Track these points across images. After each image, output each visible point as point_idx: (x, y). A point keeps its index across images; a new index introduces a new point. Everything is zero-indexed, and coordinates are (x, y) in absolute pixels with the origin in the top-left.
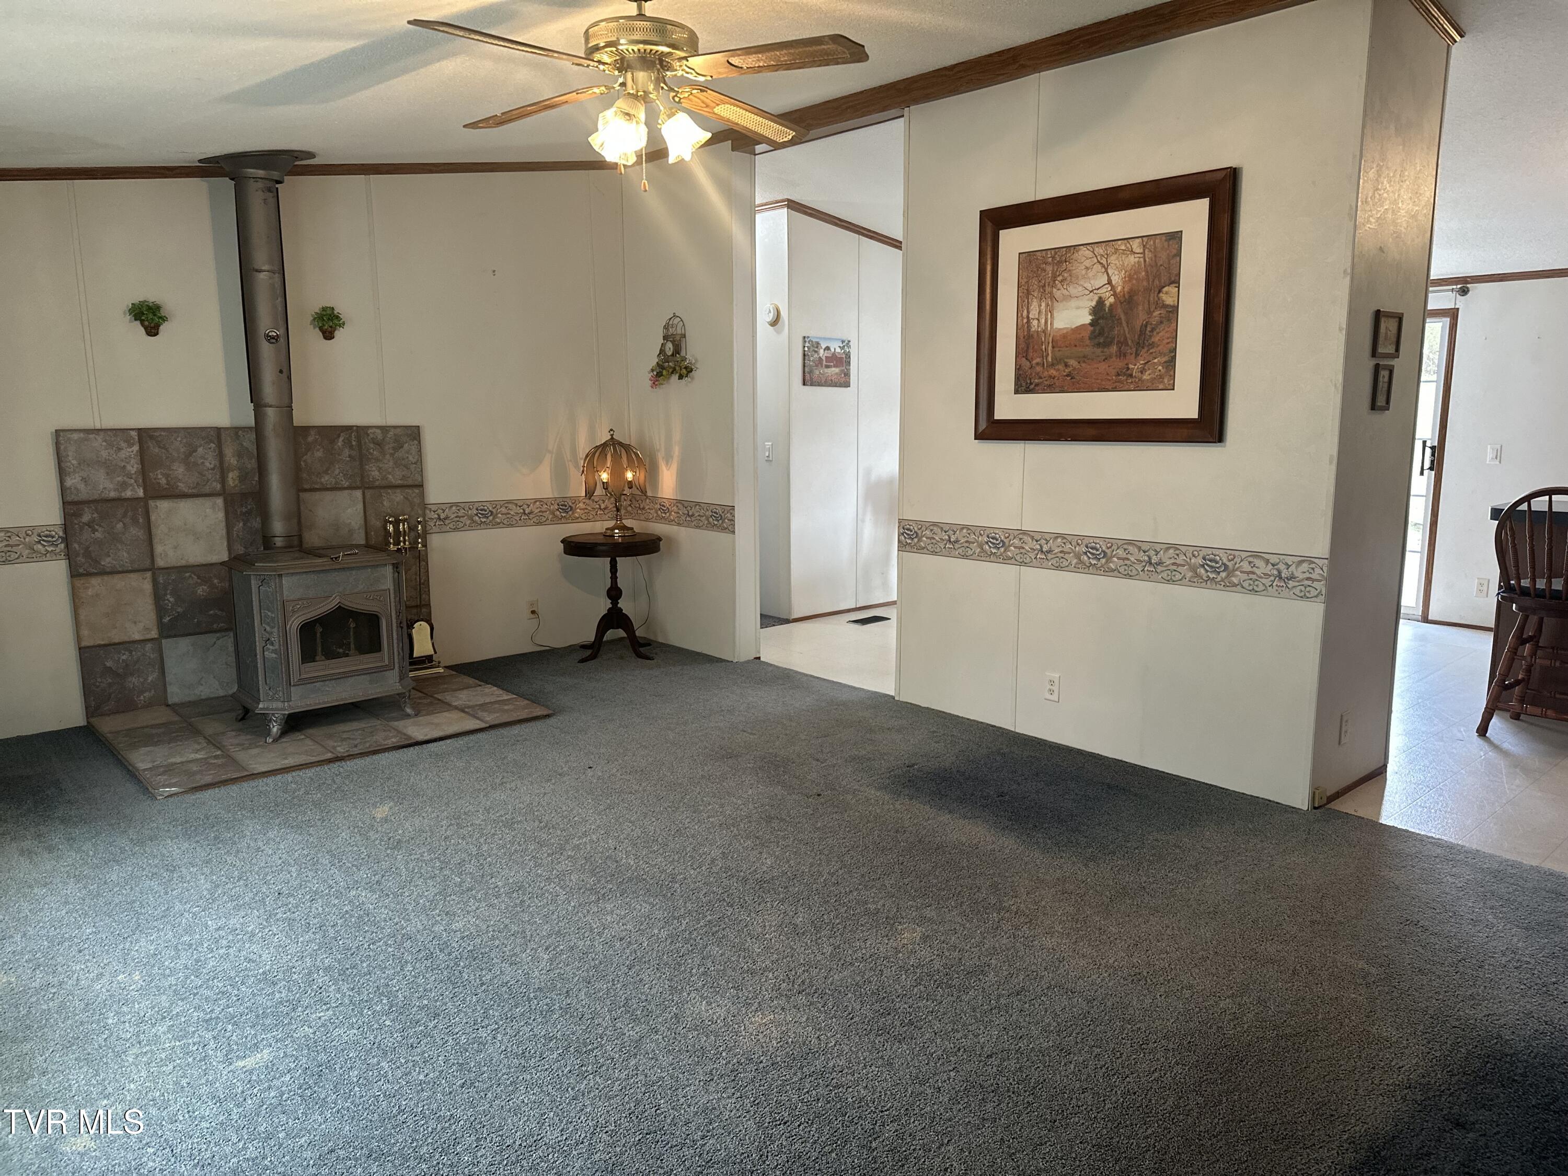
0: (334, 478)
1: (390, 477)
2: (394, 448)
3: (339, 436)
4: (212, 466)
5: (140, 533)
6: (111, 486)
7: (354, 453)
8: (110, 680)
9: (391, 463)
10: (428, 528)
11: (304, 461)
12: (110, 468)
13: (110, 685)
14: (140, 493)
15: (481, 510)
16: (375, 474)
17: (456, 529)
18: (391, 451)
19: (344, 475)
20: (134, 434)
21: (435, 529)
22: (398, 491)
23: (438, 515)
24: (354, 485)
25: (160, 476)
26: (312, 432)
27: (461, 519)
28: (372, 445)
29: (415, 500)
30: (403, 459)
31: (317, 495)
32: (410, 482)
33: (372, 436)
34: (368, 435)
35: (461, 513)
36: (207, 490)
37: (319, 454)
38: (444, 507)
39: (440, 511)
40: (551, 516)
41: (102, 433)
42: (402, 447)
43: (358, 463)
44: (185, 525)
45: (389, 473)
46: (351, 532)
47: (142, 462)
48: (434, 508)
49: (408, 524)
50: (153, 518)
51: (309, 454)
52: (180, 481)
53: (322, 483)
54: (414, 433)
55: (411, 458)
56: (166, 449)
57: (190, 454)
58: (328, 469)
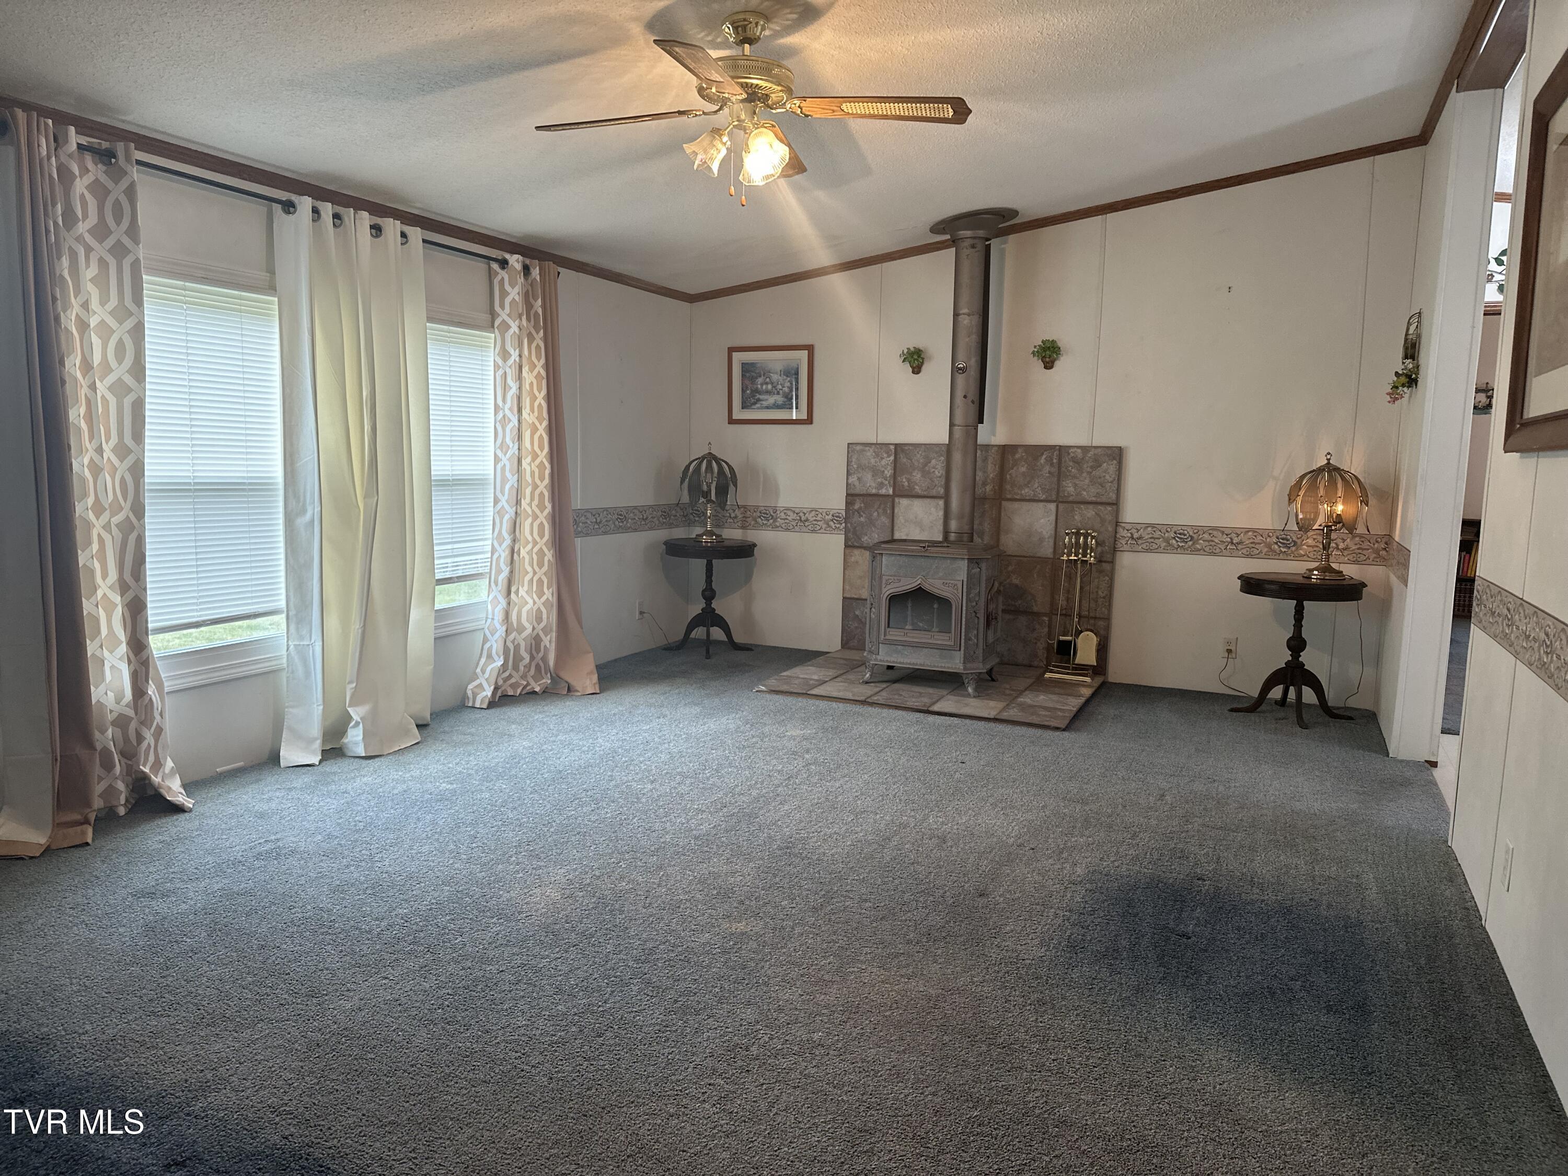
0: (1033, 491)
1: (1085, 493)
2: (1091, 467)
3: (1042, 454)
4: (940, 475)
5: (885, 520)
6: (874, 485)
7: (1053, 470)
8: (856, 625)
9: (1087, 481)
10: (1119, 545)
11: (1010, 474)
12: (876, 472)
13: (856, 628)
14: (891, 492)
15: (1180, 534)
16: (1071, 489)
17: (1148, 551)
18: (1089, 469)
19: (1042, 489)
20: (892, 447)
21: (1126, 547)
22: (1091, 507)
23: (1131, 533)
24: (1050, 498)
25: (904, 480)
26: (1020, 450)
27: (1156, 541)
28: (1071, 464)
29: (1107, 516)
30: (1100, 478)
31: (1016, 505)
32: (1104, 499)
33: (1072, 455)
34: (1069, 454)
35: (1158, 534)
36: (934, 493)
37: (1023, 469)
38: (1138, 527)
39: (1134, 531)
40: (1266, 549)
41: (873, 446)
42: (1100, 466)
43: (1056, 479)
44: (916, 518)
45: (1084, 490)
46: (1041, 540)
47: (895, 469)
48: (1128, 527)
49: (1096, 541)
50: (896, 511)
51: (1015, 468)
52: (916, 484)
53: (1021, 494)
54: (1117, 455)
55: (1107, 477)
56: (911, 460)
57: (926, 465)
58: (1029, 482)
